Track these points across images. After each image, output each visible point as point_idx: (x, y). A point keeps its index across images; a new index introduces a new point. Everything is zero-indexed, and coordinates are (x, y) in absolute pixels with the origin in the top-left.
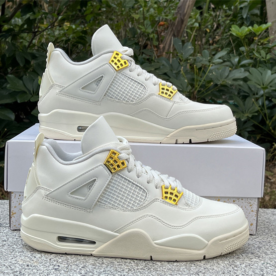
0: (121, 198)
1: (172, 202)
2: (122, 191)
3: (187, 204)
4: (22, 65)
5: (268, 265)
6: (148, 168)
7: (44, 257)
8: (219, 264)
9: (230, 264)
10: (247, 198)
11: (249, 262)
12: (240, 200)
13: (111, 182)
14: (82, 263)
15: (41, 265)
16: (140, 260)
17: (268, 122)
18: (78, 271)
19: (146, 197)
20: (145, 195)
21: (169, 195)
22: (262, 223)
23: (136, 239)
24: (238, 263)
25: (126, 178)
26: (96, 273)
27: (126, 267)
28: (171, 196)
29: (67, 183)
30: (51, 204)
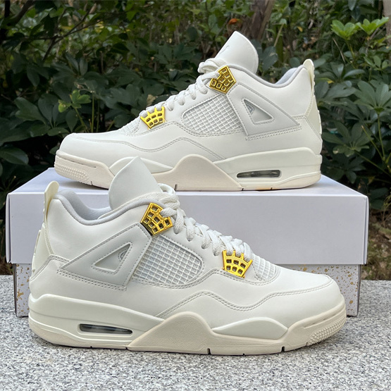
0: (166, 270)
1: (236, 273)
2: (166, 260)
3: (258, 277)
4: (35, 85)
5: (372, 358)
6: (204, 227)
7: (61, 353)
8: (303, 358)
9: (319, 358)
10: (345, 265)
11: (345, 355)
12: (335, 268)
13: (152, 248)
14: (112, 360)
15: (56, 363)
16: (194, 354)
17: (384, 158)
18: (107, 371)
19: (200, 267)
20: (199, 265)
21: (232, 265)
22: (367, 300)
23: (187, 326)
24: (330, 356)
25: (173, 242)
26: (132, 374)
27: (173, 365)
28: (235, 265)
29: (91, 251)
30: (70, 279)
